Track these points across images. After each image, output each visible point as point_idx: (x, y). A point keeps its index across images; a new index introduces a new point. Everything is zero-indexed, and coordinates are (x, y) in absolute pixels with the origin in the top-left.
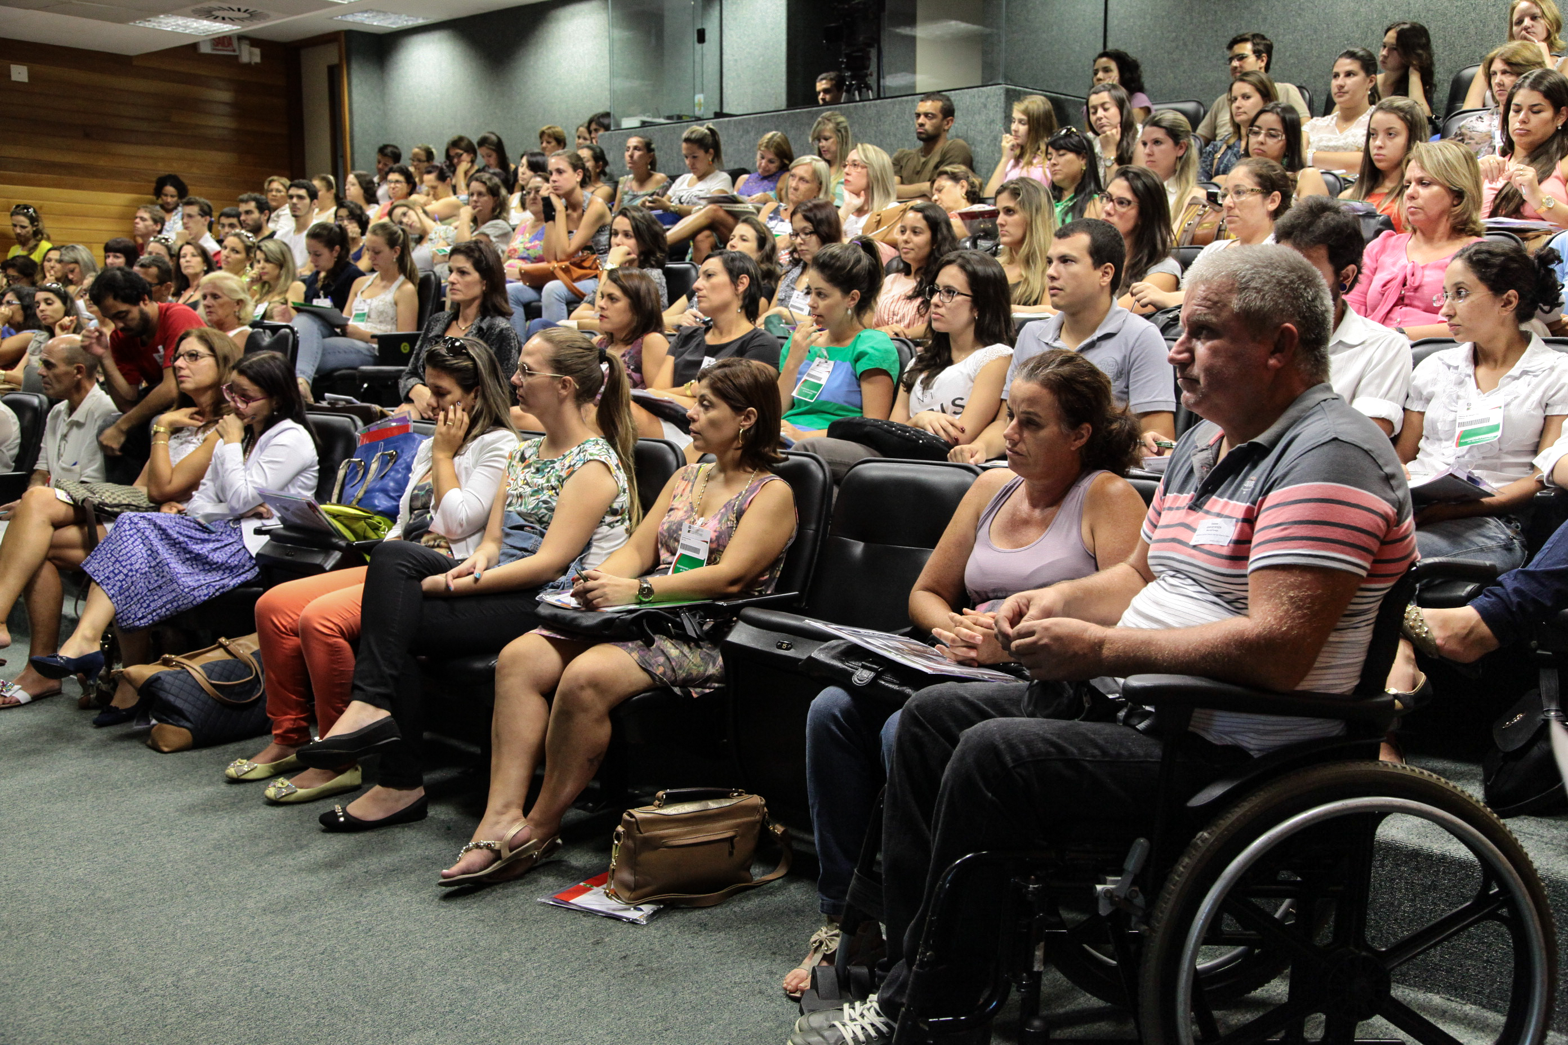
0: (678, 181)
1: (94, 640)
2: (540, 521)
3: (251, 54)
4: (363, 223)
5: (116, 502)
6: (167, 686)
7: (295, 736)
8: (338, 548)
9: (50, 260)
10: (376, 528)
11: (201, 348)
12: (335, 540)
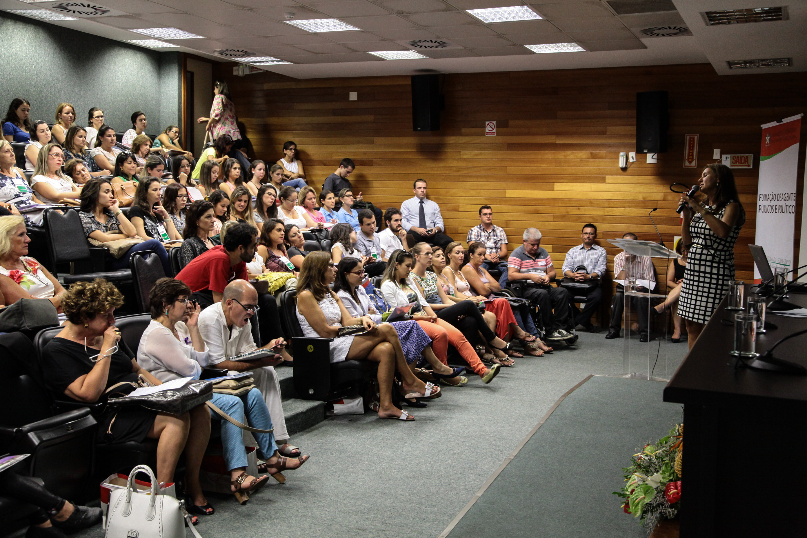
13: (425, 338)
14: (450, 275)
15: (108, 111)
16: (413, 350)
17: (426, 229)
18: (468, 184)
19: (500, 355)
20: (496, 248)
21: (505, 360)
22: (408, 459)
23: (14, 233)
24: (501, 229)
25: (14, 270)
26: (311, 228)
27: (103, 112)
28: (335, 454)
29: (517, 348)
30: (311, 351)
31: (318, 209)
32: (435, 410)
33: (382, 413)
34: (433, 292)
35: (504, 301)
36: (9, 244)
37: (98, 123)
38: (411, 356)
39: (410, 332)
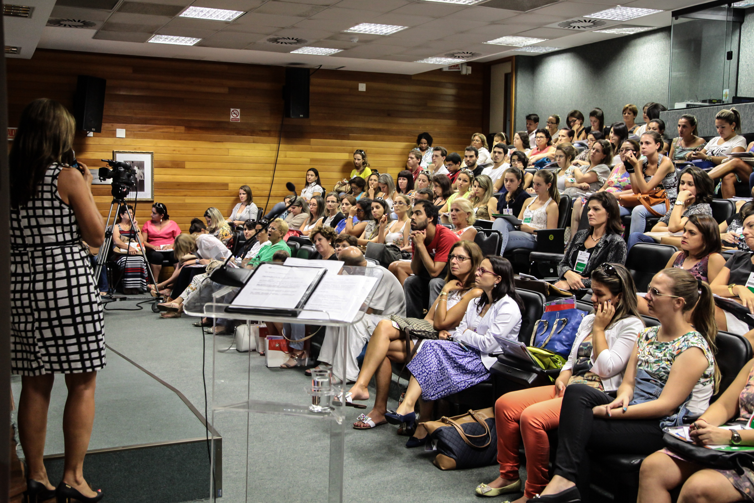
0: (711, 141)
1: (412, 406)
2: (661, 379)
3: (467, 69)
4: (525, 162)
5: (419, 329)
6: (445, 435)
7: (512, 475)
8: (535, 371)
9: (371, 180)
10: (555, 362)
11: (464, 254)
12: (534, 367)
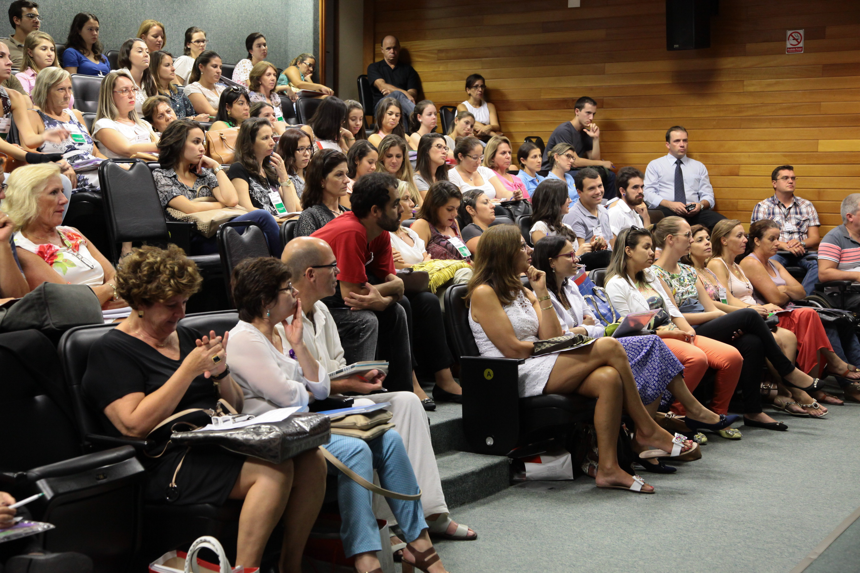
13: (673, 363)
14: (720, 271)
15: (213, 32)
16: (653, 382)
17: (685, 203)
18: (756, 133)
19: (803, 399)
20: (799, 232)
21: (811, 407)
22: (639, 552)
23: (42, 189)
24: (808, 202)
25: (45, 245)
26: (503, 200)
27: (205, 35)
28: (521, 539)
29: (833, 391)
30: (489, 378)
31: (515, 173)
32: (689, 478)
33: (601, 480)
34: (691, 295)
35: (810, 313)
36: (34, 205)
37: (196, 50)
38: (650, 392)
39: (649, 353)
